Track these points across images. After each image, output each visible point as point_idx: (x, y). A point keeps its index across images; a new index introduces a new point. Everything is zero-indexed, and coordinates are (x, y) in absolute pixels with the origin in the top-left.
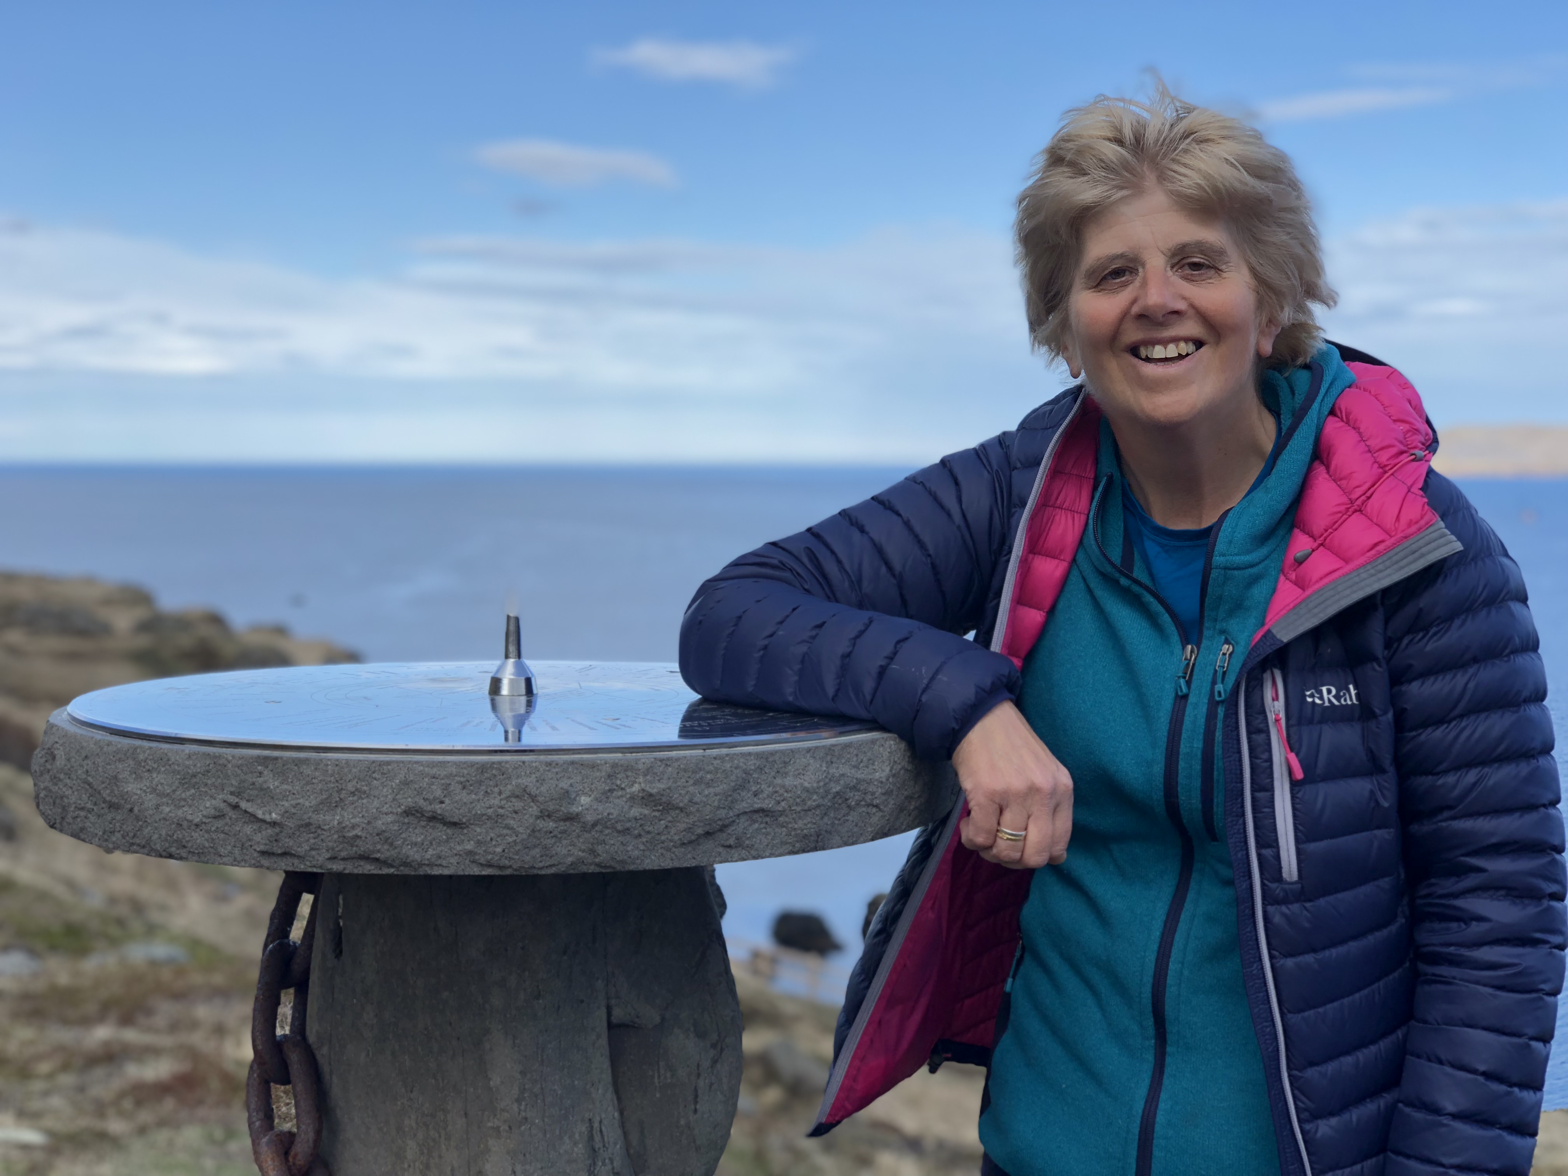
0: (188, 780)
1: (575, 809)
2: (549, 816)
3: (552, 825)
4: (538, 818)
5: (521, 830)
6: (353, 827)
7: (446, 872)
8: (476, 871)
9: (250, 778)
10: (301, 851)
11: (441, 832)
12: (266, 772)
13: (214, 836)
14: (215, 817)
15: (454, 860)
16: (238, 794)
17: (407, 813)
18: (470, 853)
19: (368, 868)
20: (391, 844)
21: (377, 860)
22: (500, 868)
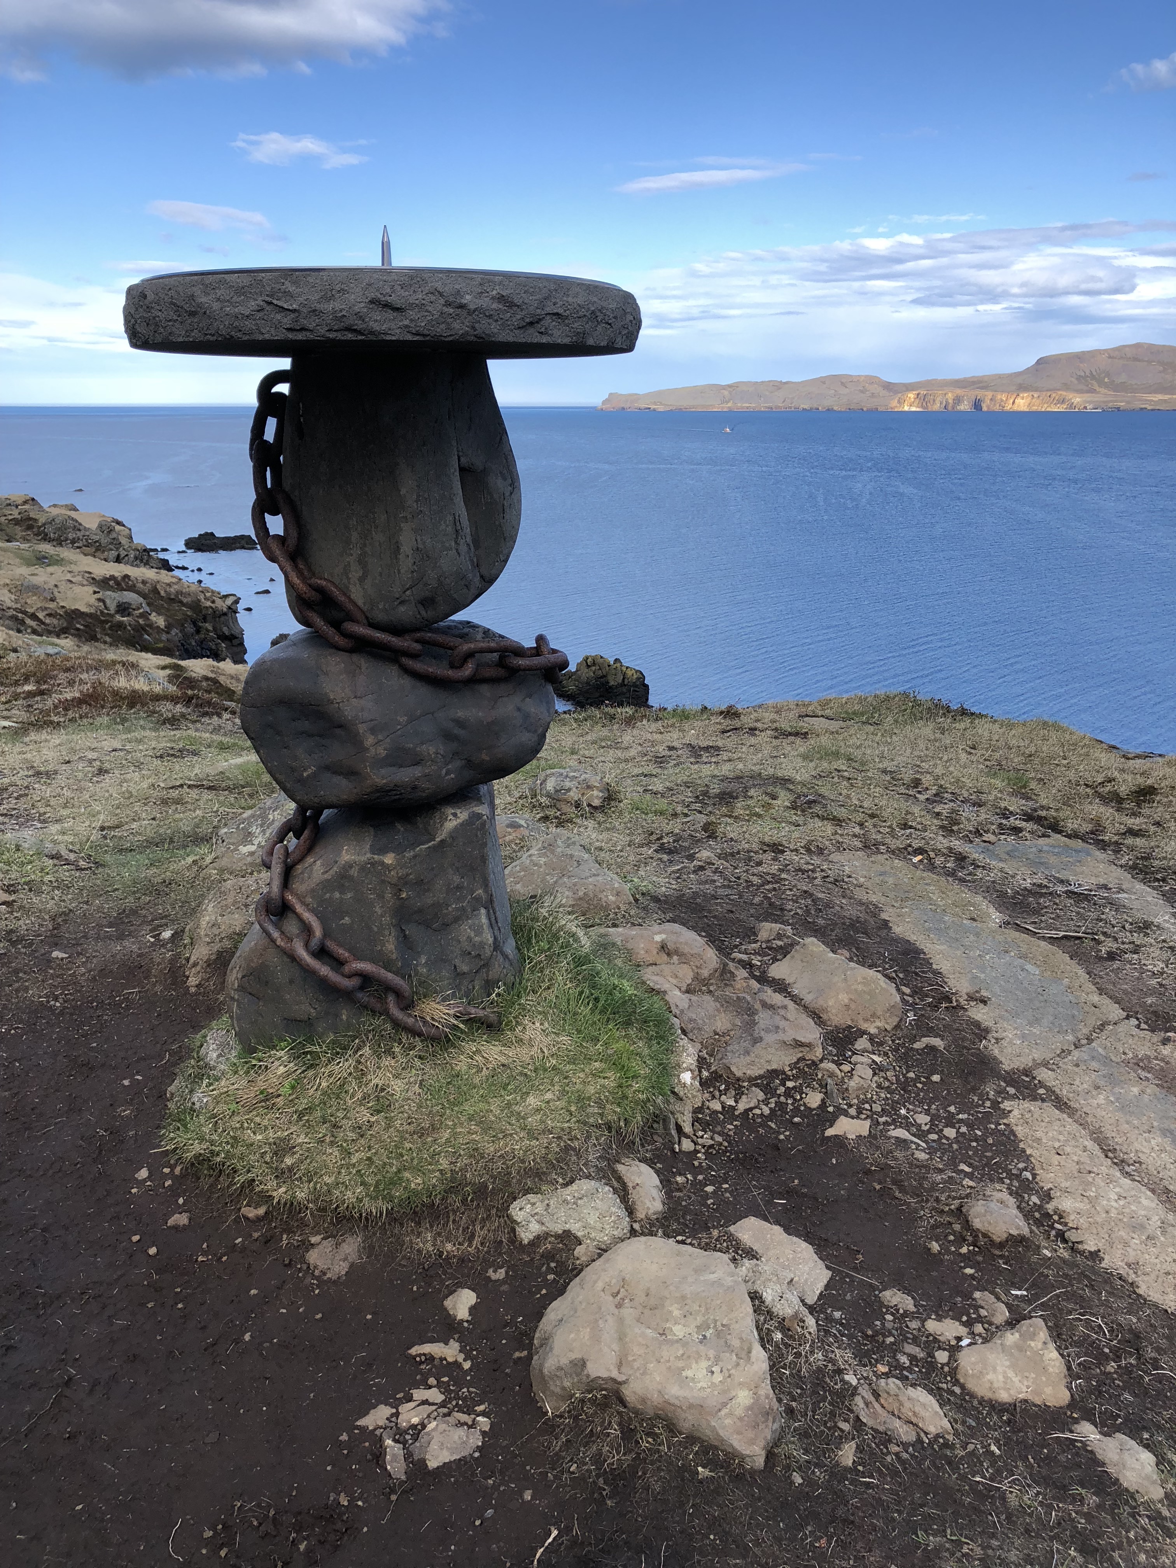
0: (240, 291)
1: (464, 301)
2: (450, 305)
3: (451, 311)
4: (444, 305)
5: (435, 312)
6: (341, 311)
7: (394, 338)
8: (409, 337)
9: (278, 286)
10: (311, 327)
11: (391, 314)
12: (286, 282)
13: (258, 322)
14: (258, 311)
15: (398, 331)
16: (271, 296)
17: (372, 302)
18: (407, 326)
19: (350, 336)
20: (363, 320)
21: (355, 331)
22: (424, 335)
